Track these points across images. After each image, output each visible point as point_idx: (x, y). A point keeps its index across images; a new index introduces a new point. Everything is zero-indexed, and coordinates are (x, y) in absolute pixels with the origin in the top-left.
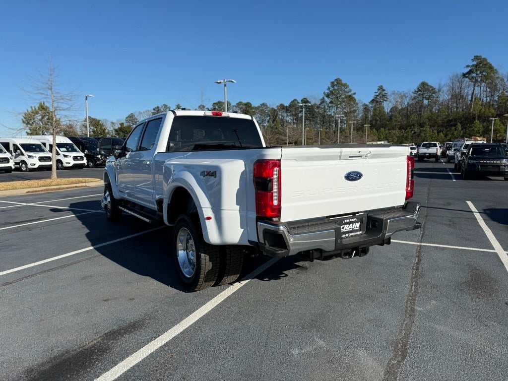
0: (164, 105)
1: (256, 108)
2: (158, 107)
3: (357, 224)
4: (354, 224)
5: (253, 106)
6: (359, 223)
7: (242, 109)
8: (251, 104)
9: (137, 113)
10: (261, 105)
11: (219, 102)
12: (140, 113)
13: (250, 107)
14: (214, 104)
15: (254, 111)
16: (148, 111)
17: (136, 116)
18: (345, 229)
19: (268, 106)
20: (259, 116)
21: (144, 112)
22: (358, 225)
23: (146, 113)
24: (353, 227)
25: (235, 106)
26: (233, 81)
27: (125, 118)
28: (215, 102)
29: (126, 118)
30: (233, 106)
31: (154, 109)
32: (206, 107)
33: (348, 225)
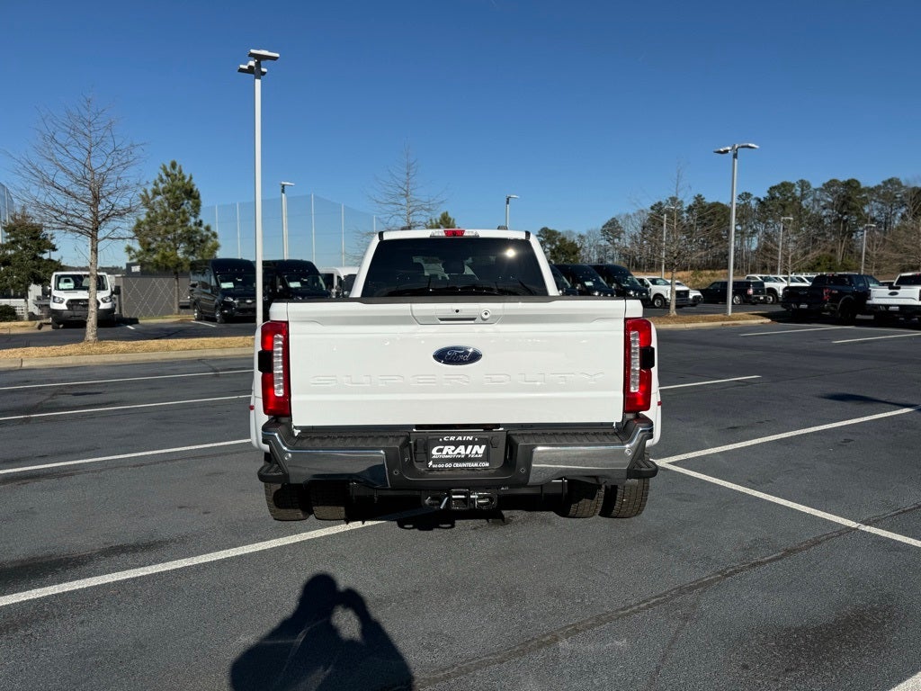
0: (670, 198)
1: (871, 191)
2: (660, 203)
3: (477, 447)
4: (470, 447)
5: (862, 187)
6: (484, 447)
7: (835, 196)
8: (858, 183)
9: (623, 218)
10: (884, 182)
11: (784, 184)
12: (628, 217)
13: (855, 188)
14: (772, 188)
15: (866, 197)
16: (642, 211)
17: (620, 222)
18: (444, 452)
19: (904, 184)
20: (880, 206)
21: (634, 215)
22: (480, 450)
23: (638, 217)
24: (468, 452)
25: (821, 190)
26: (750, 145)
27: (601, 227)
28: (774, 185)
29: (604, 227)
30: (816, 190)
31: (652, 208)
32: (753, 197)
33: (453, 448)
